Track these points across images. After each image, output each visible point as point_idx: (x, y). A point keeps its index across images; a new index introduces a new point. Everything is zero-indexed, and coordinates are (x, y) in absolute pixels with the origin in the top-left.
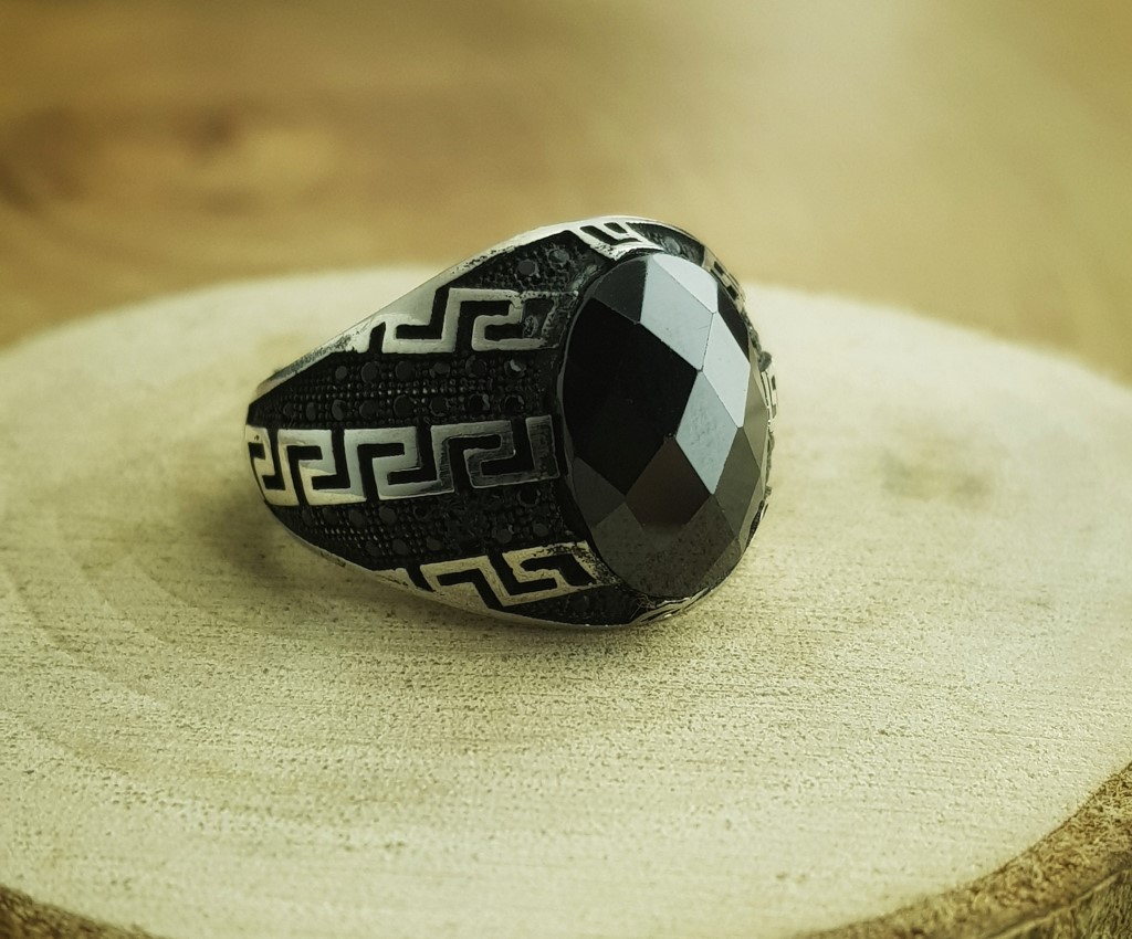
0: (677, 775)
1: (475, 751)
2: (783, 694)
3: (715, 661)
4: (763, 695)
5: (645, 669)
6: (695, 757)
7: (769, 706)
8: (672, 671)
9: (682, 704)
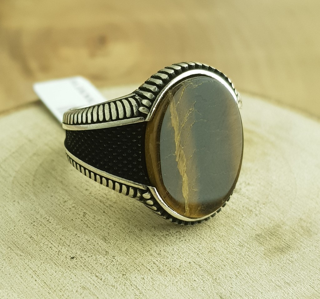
0: (36, 284)
1: (11, 249)
2: (101, 279)
3: (105, 259)
4: (97, 276)
5: (86, 251)
6: (48, 283)
7: (91, 280)
8: (90, 256)
9: (74, 266)
